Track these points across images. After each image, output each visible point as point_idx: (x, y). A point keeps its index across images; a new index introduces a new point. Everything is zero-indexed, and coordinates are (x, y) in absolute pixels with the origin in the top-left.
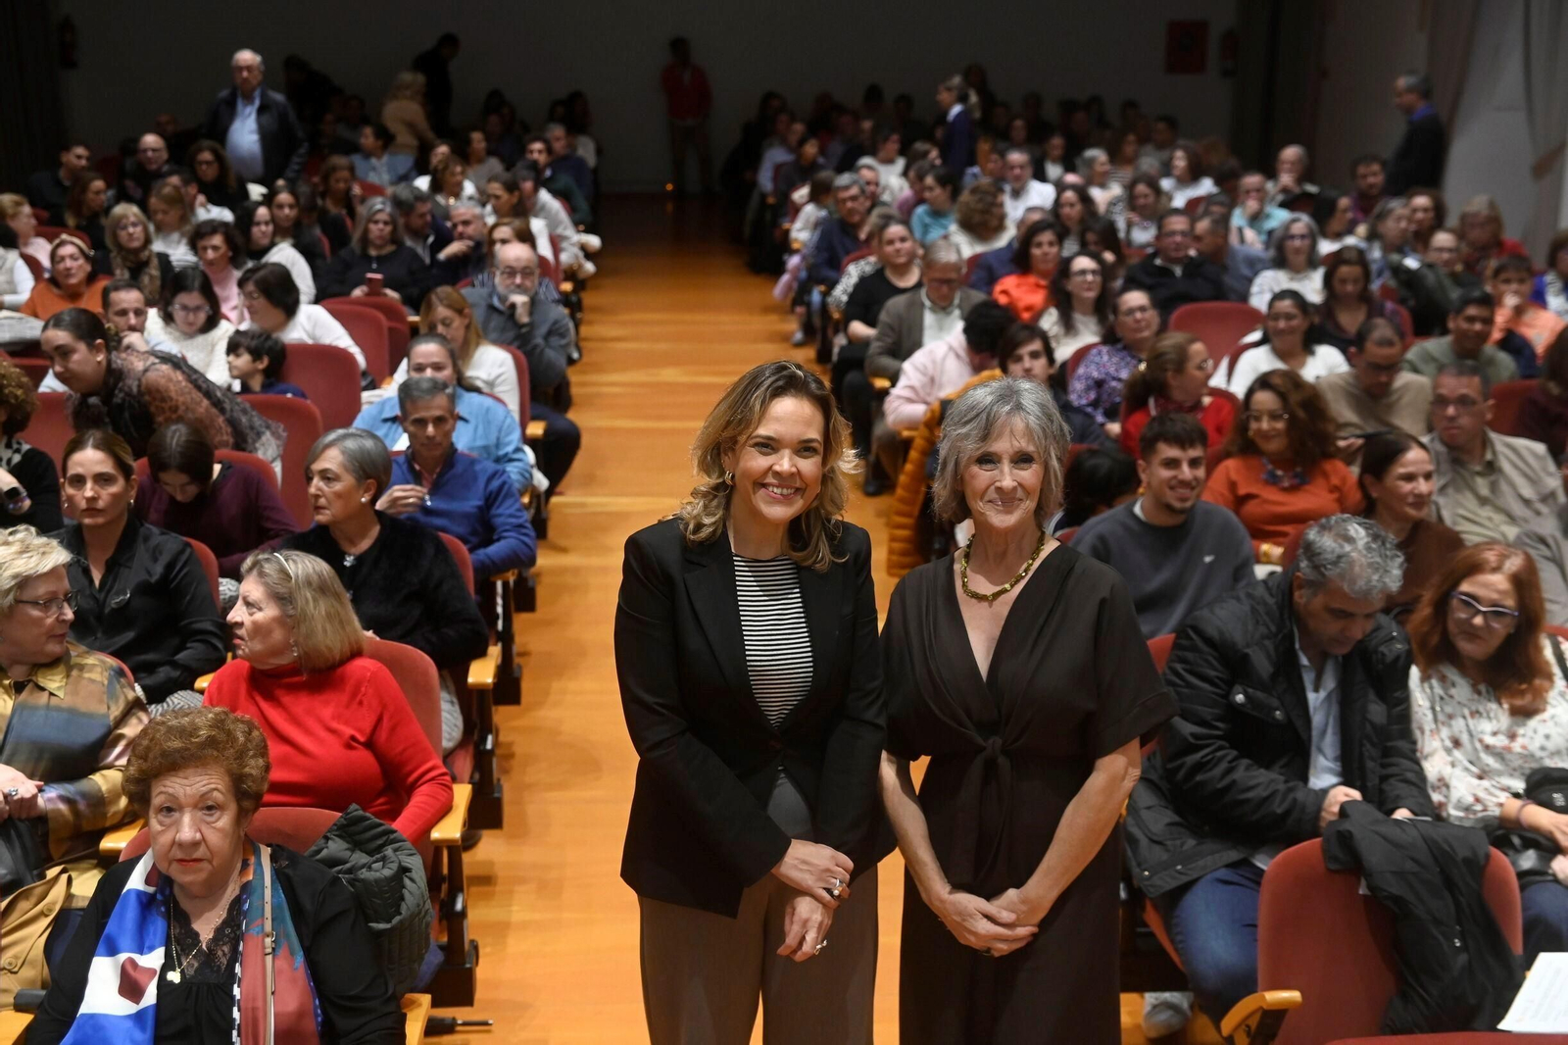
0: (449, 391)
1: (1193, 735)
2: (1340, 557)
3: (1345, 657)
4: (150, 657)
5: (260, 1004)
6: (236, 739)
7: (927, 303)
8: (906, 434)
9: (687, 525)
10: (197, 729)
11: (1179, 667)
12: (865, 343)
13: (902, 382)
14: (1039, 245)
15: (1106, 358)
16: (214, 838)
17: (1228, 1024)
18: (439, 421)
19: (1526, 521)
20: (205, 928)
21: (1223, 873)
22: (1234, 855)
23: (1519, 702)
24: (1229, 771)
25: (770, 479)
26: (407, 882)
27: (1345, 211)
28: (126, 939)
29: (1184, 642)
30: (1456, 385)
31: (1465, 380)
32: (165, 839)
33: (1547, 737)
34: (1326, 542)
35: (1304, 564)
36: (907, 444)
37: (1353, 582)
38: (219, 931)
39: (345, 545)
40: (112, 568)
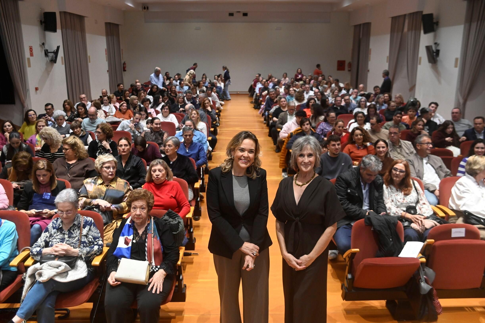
0: (192, 130)
1: (340, 198)
2: (369, 163)
3: (370, 183)
4: (133, 181)
5: (151, 247)
6: (148, 195)
7: (288, 114)
8: (284, 140)
9: (222, 169)
10: (141, 192)
11: (337, 185)
12: (276, 122)
13: (283, 129)
14: (311, 102)
15: (324, 125)
16: (143, 214)
17: (345, 256)
18: (190, 135)
19: (407, 157)
20: (140, 232)
21: (345, 226)
22: (347, 223)
23: (406, 192)
24: (347, 205)
25: (242, 158)
26: (180, 224)
27: (372, 97)
28: (126, 233)
29: (338, 180)
30: (393, 130)
31: (395, 129)
32: (134, 214)
33: (411, 199)
34: (367, 160)
35: (362, 165)
36: (284, 141)
37: (372, 168)
38: (143, 232)
39: (171, 160)
40: (127, 163)
